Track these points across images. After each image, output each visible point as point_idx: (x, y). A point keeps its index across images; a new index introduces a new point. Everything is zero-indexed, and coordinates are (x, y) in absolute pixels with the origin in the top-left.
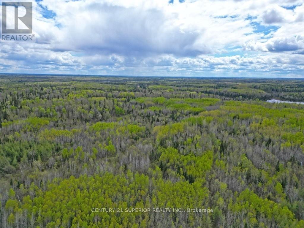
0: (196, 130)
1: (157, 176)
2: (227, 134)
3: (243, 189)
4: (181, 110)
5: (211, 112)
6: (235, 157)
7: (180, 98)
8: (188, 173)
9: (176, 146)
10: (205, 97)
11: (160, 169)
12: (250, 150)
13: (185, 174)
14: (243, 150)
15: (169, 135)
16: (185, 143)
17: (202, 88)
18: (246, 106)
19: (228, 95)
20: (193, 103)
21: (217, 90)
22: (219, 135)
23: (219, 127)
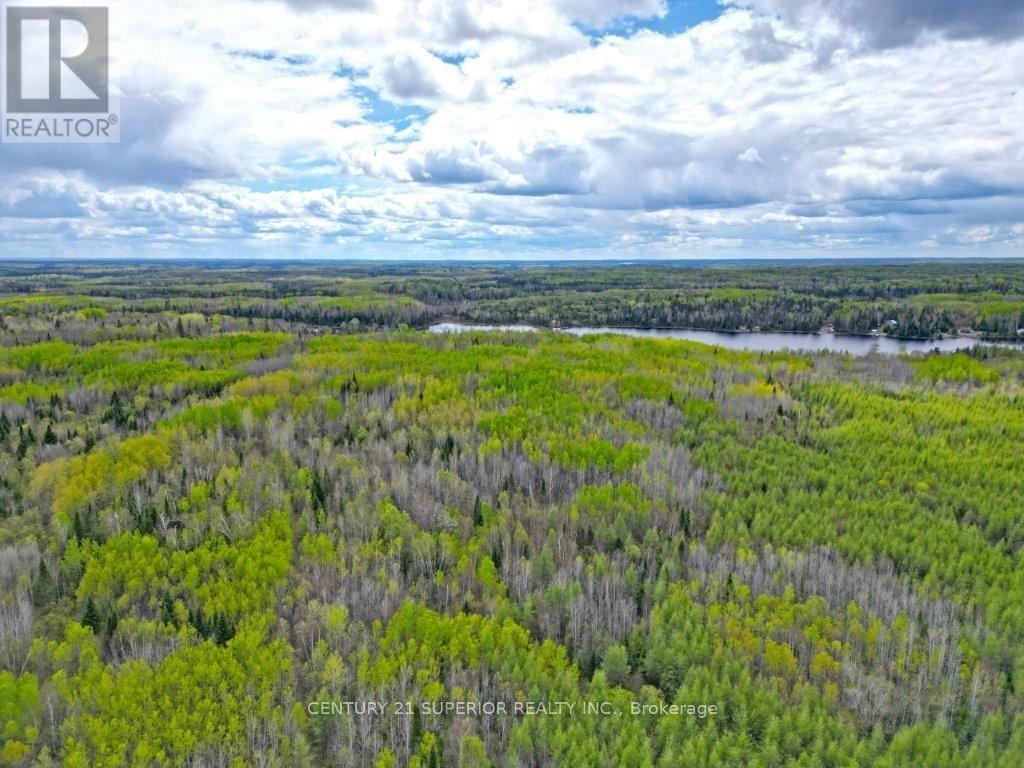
0: (218, 450)
1: (76, 660)
2: (328, 446)
3: (395, 607)
4: (152, 385)
5: (267, 379)
6: (362, 512)
7: (138, 339)
8: (209, 611)
9: (147, 524)
10: (240, 329)
11: (87, 627)
12: (401, 481)
13: (196, 619)
14: (383, 484)
15: (108, 489)
16: (184, 504)
17: (222, 300)
18: (373, 350)
19: (314, 320)
20: (196, 355)
21: (277, 304)
22: (302, 453)
23: (301, 426)
